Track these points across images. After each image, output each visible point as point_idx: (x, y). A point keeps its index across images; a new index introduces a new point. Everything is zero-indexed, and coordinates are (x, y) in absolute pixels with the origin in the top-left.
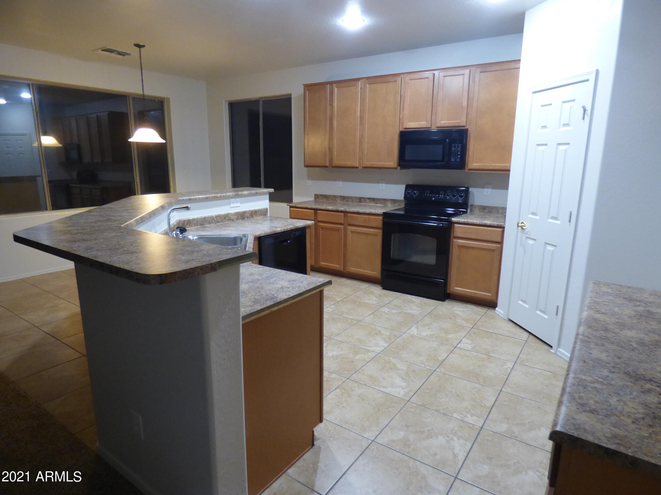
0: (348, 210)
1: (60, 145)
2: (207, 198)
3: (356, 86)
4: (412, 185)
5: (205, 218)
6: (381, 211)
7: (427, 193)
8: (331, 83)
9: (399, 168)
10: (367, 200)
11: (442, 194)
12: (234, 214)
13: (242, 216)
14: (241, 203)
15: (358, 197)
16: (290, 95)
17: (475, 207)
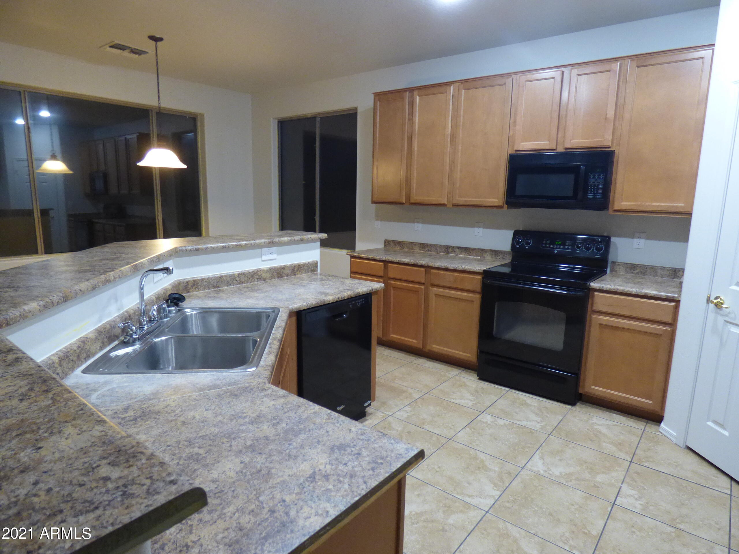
0: (431, 264)
1: (71, 172)
2: (224, 247)
3: (446, 92)
4: (522, 231)
5: (221, 277)
6: (480, 268)
7: (546, 244)
8: (411, 90)
9: (506, 206)
10: (457, 250)
11: (568, 246)
12: (267, 270)
13: (278, 273)
14: (279, 254)
15: (444, 246)
16: (356, 109)
17: (618, 265)
